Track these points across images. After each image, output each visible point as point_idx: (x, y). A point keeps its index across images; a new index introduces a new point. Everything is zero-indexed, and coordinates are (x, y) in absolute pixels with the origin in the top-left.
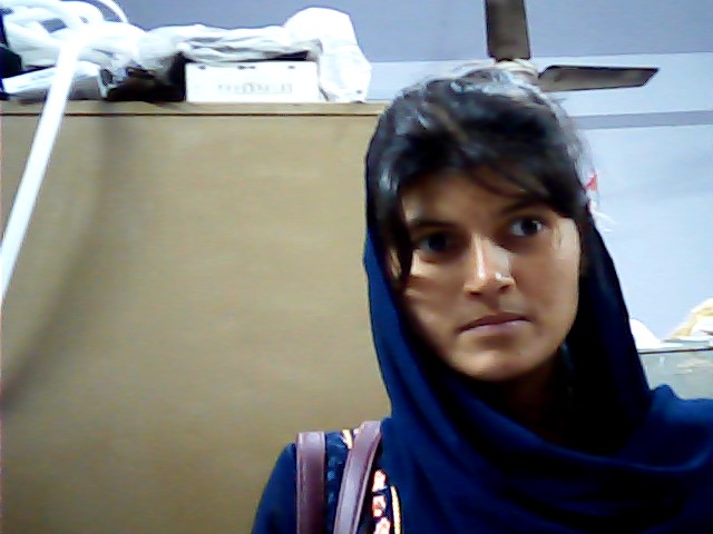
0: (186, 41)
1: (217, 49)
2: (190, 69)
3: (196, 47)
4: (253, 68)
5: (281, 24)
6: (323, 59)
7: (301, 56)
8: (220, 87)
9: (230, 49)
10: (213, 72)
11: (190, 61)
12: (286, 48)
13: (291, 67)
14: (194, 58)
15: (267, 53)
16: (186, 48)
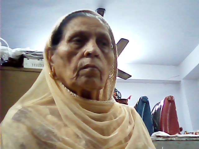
1: (32, 54)
2: (25, 59)
3: (27, 54)
4: (42, 60)
8: (33, 64)
9: (36, 55)
10: (31, 60)
11: (25, 57)
16: (24, 53)
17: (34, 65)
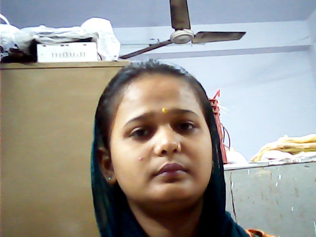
0: (37, 34)
1: (51, 38)
2: (39, 47)
3: (41, 37)
4: (67, 45)
5: (80, 26)
6: (98, 41)
7: (89, 40)
8: (53, 54)
9: (57, 37)
10: (49, 48)
11: (39, 43)
12: (82, 37)
13: (85, 45)
14: (41, 42)
15: (73, 39)
16: (37, 37)
17: (55, 55)
